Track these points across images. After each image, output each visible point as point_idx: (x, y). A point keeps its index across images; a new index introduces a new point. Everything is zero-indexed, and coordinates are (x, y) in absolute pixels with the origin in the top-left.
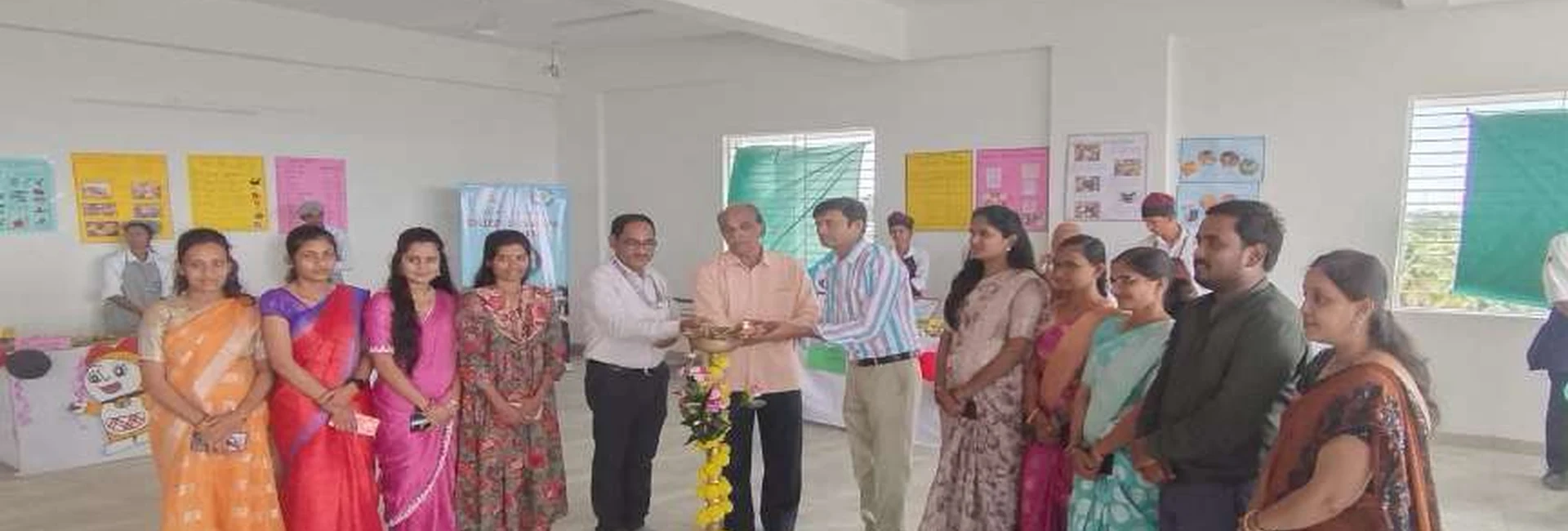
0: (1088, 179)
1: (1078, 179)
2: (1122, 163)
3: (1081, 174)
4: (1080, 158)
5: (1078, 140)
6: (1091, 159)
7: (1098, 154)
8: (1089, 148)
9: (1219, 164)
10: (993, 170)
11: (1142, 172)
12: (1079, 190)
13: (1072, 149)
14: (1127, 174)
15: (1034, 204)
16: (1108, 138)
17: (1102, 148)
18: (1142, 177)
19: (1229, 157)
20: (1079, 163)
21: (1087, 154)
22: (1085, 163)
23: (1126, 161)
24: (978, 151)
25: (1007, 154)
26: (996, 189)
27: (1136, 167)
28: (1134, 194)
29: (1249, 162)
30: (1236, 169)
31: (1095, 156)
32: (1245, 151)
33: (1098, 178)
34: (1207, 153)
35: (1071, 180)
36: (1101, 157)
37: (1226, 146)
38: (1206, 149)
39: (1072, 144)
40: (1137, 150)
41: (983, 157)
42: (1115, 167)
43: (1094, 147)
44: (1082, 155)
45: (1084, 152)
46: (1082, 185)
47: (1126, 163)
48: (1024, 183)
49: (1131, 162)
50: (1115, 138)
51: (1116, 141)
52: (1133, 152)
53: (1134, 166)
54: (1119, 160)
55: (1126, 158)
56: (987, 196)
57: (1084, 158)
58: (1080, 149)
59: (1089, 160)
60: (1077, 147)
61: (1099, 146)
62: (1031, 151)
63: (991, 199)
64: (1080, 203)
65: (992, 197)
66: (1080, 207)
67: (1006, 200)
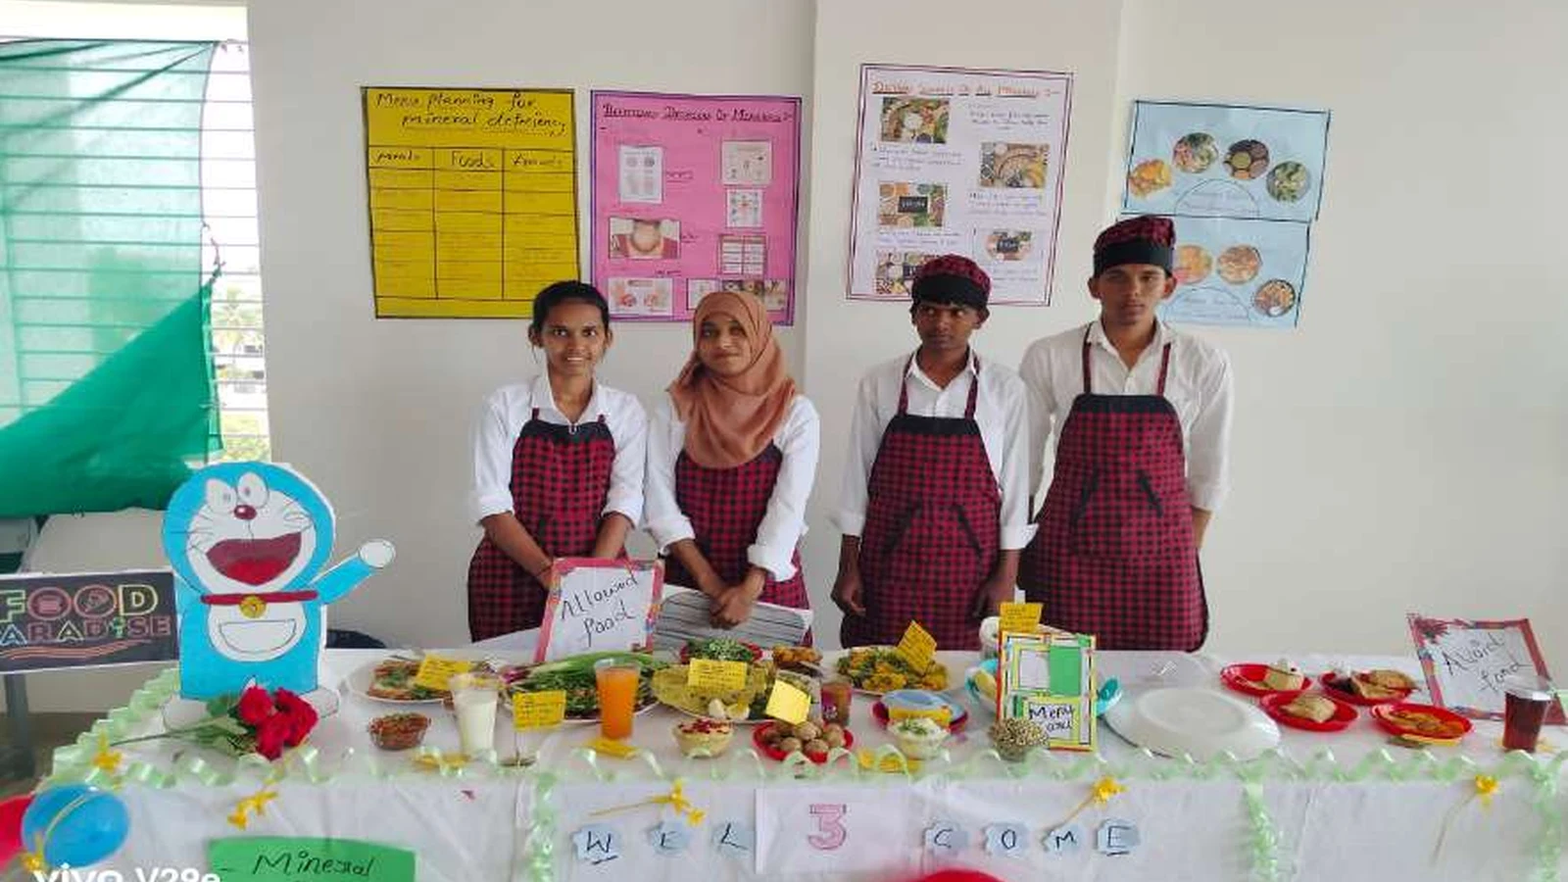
0: (914, 193)
1: (885, 190)
2: (1001, 150)
3: (894, 176)
4: (894, 134)
5: (890, 80)
6: (924, 138)
7: (943, 125)
8: (920, 106)
9: (1219, 170)
10: (640, 154)
11: (1051, 178)
12: (887, 219)
13: (875, 105)
14: (1014, 183)
15: (756, 252)
16: (973, 82)
17: (954, 109)
18: (1049, 192)
19: (1248, 153)
20: (891, 146)
21: (913, 121)
22: (907, 147)
23: (1010, 147)
24: (595, 95)
25: (680, 108)
26: (649, 208)
27: (1036, 167)
28: (1026, 236)
29: (1292, 169)
30: (1259, 185)
31: (929, 130)
32: (1288, 141)
33: (938, 190)
34: (1195, 140)
35: (869, 196)
36: (949, 137)
37: (1244, 128)
38: (1198, 128)
39: (871, 88)
40: (1043, 119)
41: (610, 112)
42: (985, 162)
43: (931, 104)
44: (901, 123)
45: (904, 116)
46: (897, 208)
47: (1011, 154)
48: (729, 196)
49: (1026, 151)
50: (990, 83)
51: (994, 91)
52: (1031, 123)
53: (1032, 161)
54: (995, 145)
55: (1013, 141)
56: (621, 226)
57: (906, 133)
58: (894, 107)
59: (918, 140)
60: (885, 99)
61: (947, 103)
62: (740, 106)
63: (632, 236)
64: (890, 255)
65: (635, 228)
66: (889, 264)
67: (677, 239)
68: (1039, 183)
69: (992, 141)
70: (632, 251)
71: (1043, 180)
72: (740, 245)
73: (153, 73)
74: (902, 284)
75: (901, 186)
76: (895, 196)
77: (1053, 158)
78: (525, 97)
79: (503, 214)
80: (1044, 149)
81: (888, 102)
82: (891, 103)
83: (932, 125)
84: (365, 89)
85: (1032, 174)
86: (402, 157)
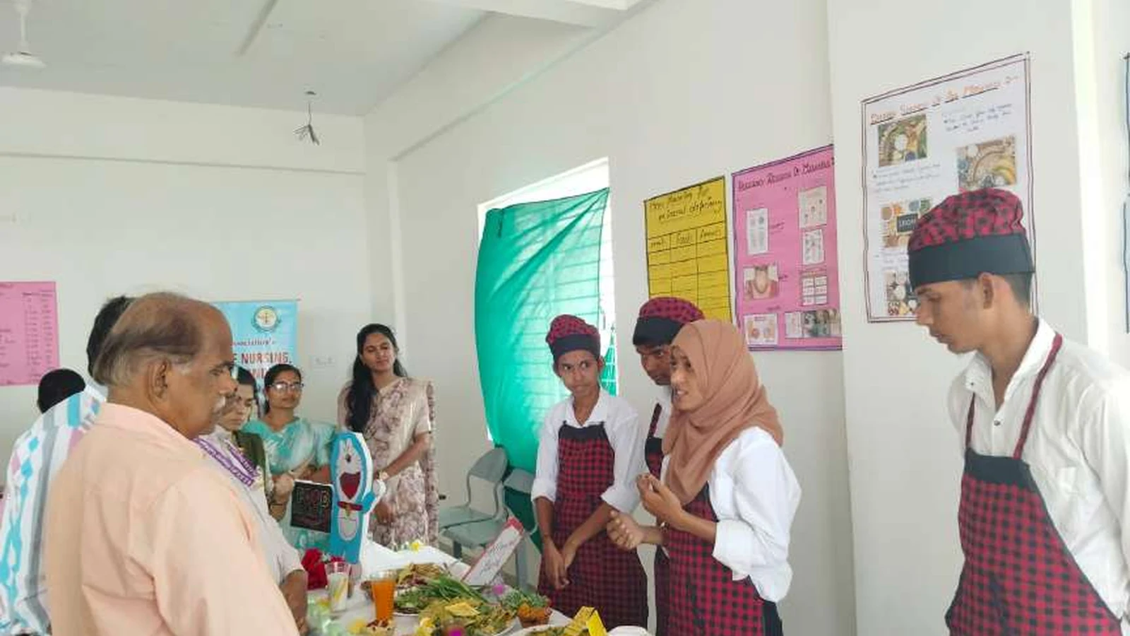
0: (908, 211)
1: (886, 213)
2: (973, 152)
3: (892, 198)
4: (888, 156)
5: (880, 109)
6: (910, 156)
7: (922, 141)
8: (904, 127)
10: (757, 216)
12: (889, 241)
13: (873, 132)
15: (822, 284)
16: (943, 90)
17: (930, 121)
20: (891, 169)
21: (901, 142)
22: (900, 167)
23: (981, 147)
24: (734, 176)
25: (777, 172)
26: (762, 257)
27: (1006, 163)
31: (917, 147)
33: (925, 205)
36: (930, 150)
39: (869, 120)
40: (1006, 109)
41: (743, 187)
42: (960, 167)
43: (913, 123)
44: (893, 148)
45: (894, 140)
46: (896, 229)
47: (984, 153)
48: (804, 238)
49: (994, 148)
50: (958, 87)
51: (960, 94)
52: (996, 117)
53: (1001, 157)
54: (967, 148)
55: (983, 140)
56: (749, 274)
57: (897, 155)
58: (886, 133)
59: (906, 160)
60: (879, 127)
61: (924, 116)
62: (806, 160)
63: (755, 281)
64: (895, 275)
65: (756, 275)
66: (894, 285)
67: (777, 280)
68: (1012, 180)
69: (964, 145)
70: (755, 292)
71: (1014, 176)
72: (812, 280)
73: (582, 215)
74: (907, 303)
75: (898, 208)
76: (893, 217)
77: (1020, 149)
78: (704, 187)
79: (698, 274)
80: (1011, 141)
81: (882, 130)
82: (884, 130)
83: (915, 143)
84: (645, 202)
85: (1004, 171)
86: (659, 243)
